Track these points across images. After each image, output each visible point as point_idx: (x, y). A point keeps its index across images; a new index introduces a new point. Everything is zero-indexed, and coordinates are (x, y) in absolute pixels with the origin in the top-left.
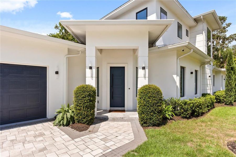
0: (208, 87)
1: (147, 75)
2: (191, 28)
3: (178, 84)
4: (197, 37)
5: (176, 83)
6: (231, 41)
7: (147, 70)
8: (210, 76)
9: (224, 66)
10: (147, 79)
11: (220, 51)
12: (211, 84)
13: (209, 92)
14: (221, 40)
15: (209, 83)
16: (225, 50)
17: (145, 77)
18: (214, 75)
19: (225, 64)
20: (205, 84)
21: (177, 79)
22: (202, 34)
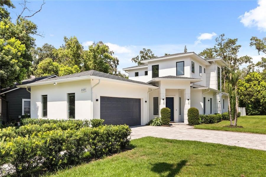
0: (218, 109)
1: (190, 103)
2: (206, 66)
3: (203, 107)
4: (211, 74)
5: (201, 106)
6: (242, 63)
7: (190, 100)
8: (219, 101)
9: (235, 88)
10: (190, 105)
11: (231, 73)
12: (220, 107)
13: (219, 112)
14: (233, 61)
15: (219, 107)
16: (236, 72)
17: (189, 104)
18: (224, 100)
19: (236, 87)
20: (216, 107)
21: (202, 104)
22: (214, 72)
